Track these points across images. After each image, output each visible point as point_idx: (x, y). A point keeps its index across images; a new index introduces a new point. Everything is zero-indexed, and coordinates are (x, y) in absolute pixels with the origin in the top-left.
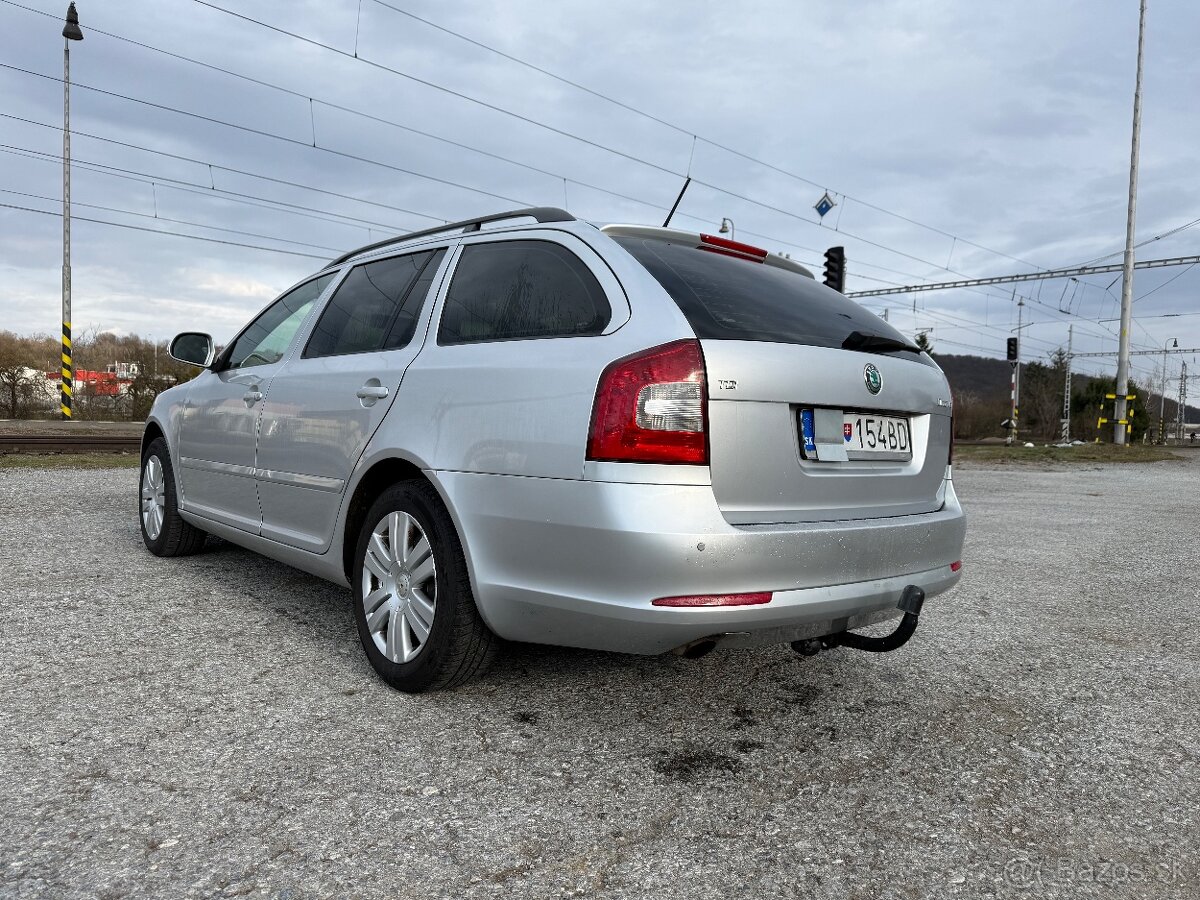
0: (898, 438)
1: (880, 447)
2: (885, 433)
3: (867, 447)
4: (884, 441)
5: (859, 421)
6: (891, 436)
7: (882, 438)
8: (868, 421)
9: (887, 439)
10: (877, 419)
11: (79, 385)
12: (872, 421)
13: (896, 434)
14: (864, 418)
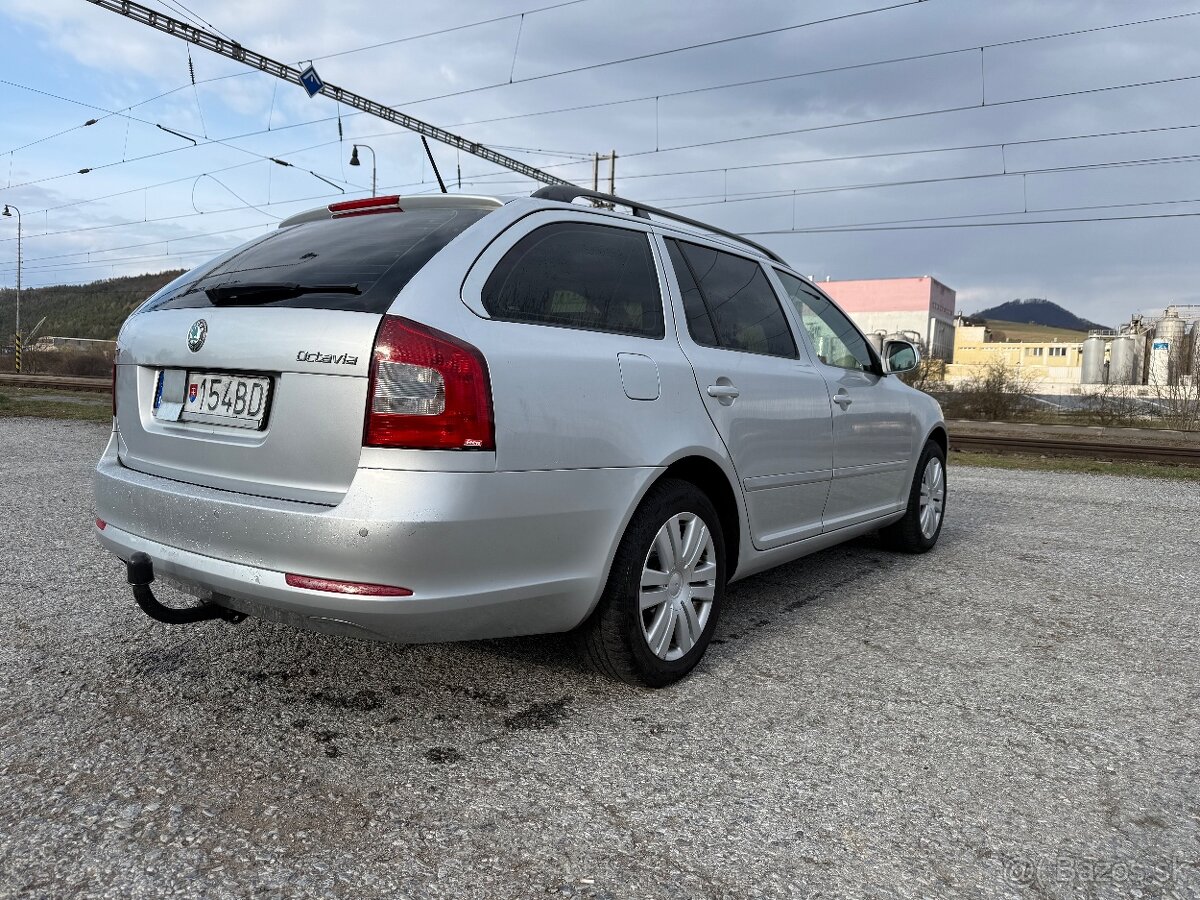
0: (248, 403)
1: (221, 409)
2: (232, 395)
3: (205, 409)
4: (229, 404)
5: (205, 381)
6: (238, 398)
7: (227, 400)
8: (214, 381)
9: (233, 401)
10: (225, 379)
12: (219, 381)
13: (248, 398)
14: (209, 377)
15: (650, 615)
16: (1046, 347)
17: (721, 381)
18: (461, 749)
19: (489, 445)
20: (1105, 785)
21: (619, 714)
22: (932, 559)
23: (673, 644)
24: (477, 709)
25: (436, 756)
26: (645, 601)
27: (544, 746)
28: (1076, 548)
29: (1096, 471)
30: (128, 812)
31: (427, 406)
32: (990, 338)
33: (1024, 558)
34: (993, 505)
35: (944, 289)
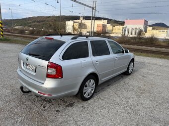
3: (29, 68)
4: (31, 68)
13: (33, 68)
15: (85, 93)
16: (161, 30)
17: (97, 61)
18: (60, 110)
19: (62, 77)
20: (138, 121)
21: (80, 105)
22: (130, 76)
23: (88, 95)
24: (63, 103)
25: (57, 111)
26: (84, 92)
27: (70, 110)
28: (152, 74)
29: (160, 58)
30: (20, 119)
31: (54, 73)
32: (153, 29)
33: (143, 76)
34: (143, 65)
35: (146, 21)
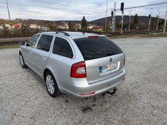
3: (110, 68)
5: (109, 65)
6: (114, 66)
11: (14, 27)
